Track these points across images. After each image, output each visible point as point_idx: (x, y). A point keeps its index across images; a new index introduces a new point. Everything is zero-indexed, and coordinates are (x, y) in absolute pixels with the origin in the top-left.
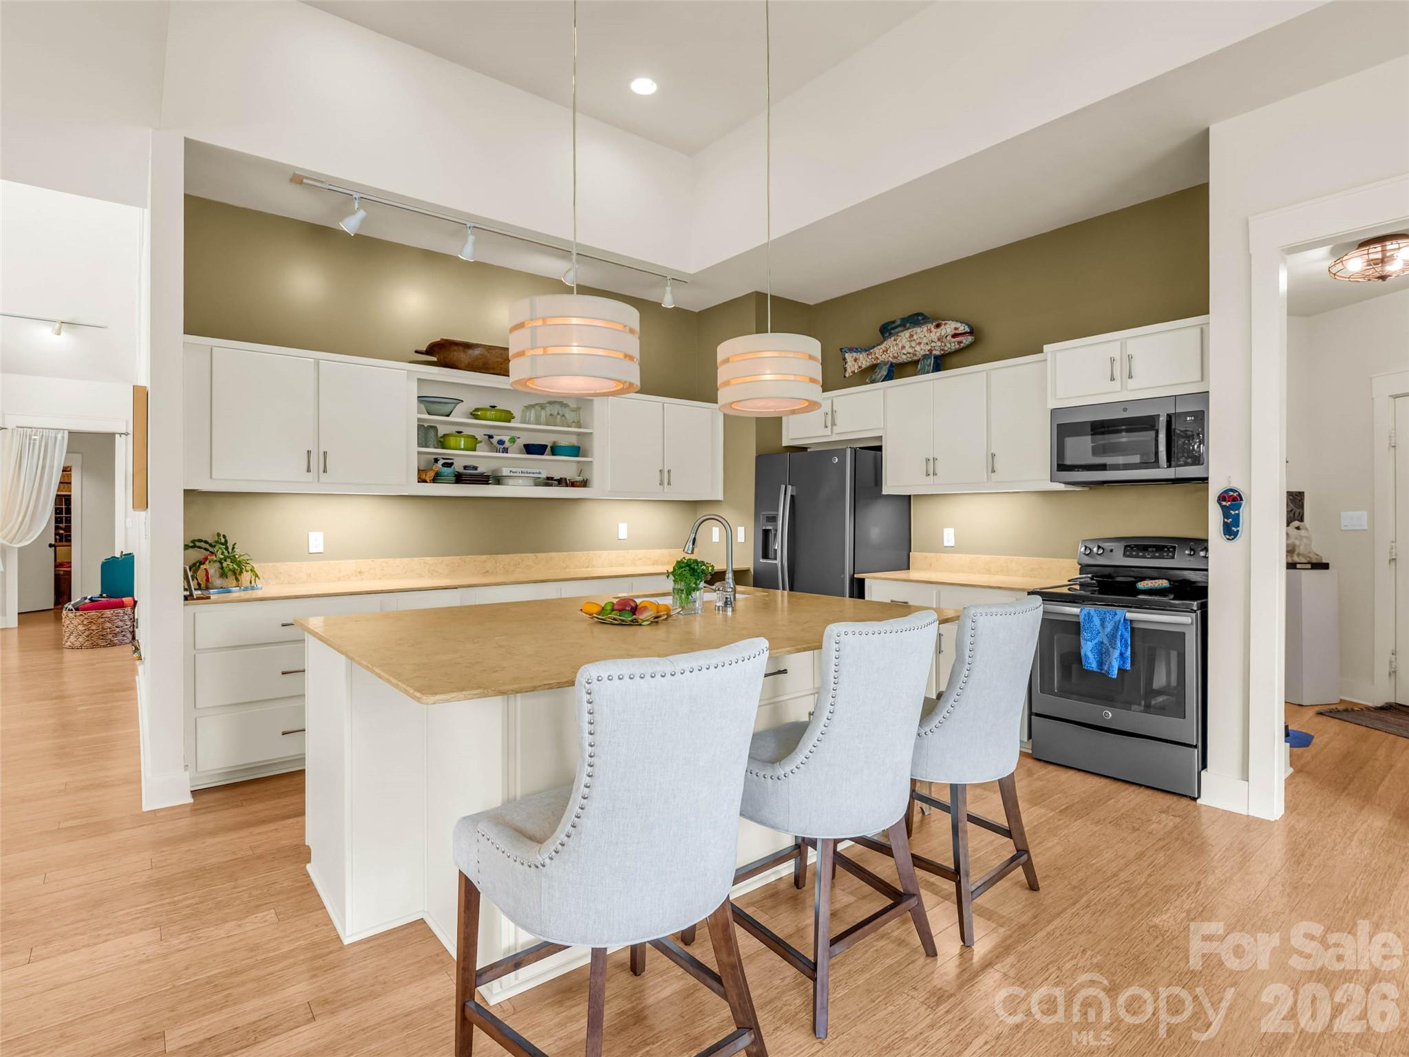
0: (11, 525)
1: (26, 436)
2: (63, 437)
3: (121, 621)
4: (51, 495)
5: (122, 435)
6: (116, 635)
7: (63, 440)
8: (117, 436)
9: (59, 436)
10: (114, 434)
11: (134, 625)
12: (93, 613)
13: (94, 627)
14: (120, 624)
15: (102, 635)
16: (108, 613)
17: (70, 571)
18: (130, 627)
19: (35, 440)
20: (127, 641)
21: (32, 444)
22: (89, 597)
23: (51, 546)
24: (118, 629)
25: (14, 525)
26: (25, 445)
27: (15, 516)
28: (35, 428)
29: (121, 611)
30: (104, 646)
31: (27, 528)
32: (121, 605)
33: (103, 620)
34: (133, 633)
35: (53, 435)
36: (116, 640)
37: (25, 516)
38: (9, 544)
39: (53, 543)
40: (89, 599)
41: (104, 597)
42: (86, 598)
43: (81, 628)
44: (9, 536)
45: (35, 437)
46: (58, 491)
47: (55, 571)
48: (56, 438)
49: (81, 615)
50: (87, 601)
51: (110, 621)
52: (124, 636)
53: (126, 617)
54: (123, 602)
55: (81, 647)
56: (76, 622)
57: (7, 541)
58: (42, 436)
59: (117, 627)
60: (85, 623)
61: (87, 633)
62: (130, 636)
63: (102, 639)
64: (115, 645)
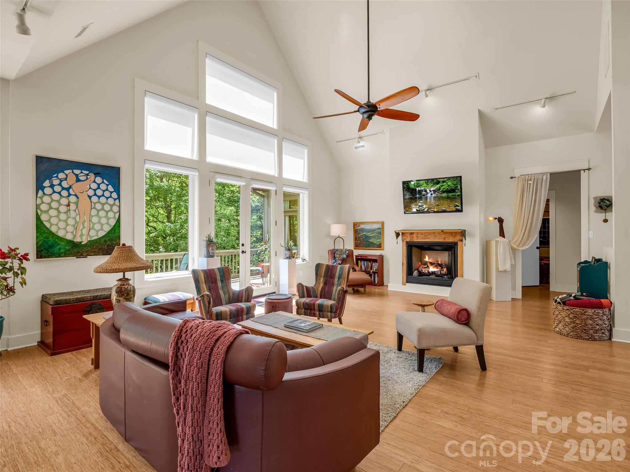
0: (518, 236)
1: (526, 180)
2: (547, 178)
3: (601, 320)
4: (540, 217)
5: (585, 171)
6: (596, 331)
7: (547, 179)
8: (582, 172)
9: (544, 178)
10: (579, 171)
11: (610, 324)
12: (577, 309)
13: (578, 322)
14: (600, 322)
15: (585, 330)
16: (590, 311)
17: (549, 264)
18: (608, 326)
19: (530, 184)
20: (606, 338)
21: (528, 186)
22: (573, 295)
23: (537, 248)
24: (598, 327)
25: (520, 236)
26: (525, 186)
27: (520, 231)
28: (531, 174)
29: (600, 311)
30: (586, 339)
31: (527, 237)
32: (601, 306)
33: (585, 317)
34: (610, 331)
35: (541, 177)
36: (596, 336)
37: (525, 230)
38: (516, 247)
39: (539, 246)
40: (573, 297)
41: (584, 296)
42: (571, 296)
43: (567, 319)
44: (517, 243)
45: (530, 182)
46: (543, 216)
47: (540, 263)
48: (542, 178)
49: (568, 309)
50: (572, 298)
51: (592, 319)
52: (603, 333)
53: (605, 317)
54: (601, 302)
55: (568, 335)
56: (563, 314)
57: (516, 246)
58: (535, 179)
59: (597, 325)
60: (571, 316)
61: (572, 325)
62: (607, 334)
63: (585, 333)
64: (595, 340)
